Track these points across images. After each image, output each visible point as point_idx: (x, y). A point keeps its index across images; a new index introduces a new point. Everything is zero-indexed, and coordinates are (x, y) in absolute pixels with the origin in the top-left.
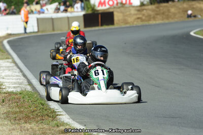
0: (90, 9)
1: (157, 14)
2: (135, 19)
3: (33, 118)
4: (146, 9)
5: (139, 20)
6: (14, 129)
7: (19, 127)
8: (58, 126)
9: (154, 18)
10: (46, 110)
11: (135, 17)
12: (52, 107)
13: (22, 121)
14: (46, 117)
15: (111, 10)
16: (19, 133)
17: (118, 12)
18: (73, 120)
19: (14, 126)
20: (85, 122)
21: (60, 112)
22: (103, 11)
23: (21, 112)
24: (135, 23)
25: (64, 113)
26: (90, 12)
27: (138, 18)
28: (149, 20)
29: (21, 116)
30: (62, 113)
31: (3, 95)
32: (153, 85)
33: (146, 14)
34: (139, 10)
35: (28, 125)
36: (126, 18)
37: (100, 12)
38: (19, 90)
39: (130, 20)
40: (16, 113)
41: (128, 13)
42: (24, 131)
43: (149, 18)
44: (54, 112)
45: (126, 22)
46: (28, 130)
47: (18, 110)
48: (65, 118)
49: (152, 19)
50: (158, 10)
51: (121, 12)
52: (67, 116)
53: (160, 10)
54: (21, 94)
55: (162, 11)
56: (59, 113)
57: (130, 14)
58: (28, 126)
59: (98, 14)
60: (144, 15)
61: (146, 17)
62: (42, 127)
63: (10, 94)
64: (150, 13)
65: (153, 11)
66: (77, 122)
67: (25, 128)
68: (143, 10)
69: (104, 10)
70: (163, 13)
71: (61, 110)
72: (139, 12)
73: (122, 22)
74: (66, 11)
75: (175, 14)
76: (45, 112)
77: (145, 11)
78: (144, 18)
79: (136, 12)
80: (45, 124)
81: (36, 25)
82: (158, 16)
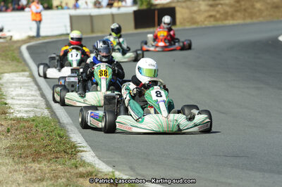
0: (145, 4)
1: (237, 11)
2: (207, 17)
3: (45, 155)
4: (221, 4)
5: (212, 19)
6: (16, 171)
7: (24, 167)
8: (76, 167)
9: (233, 16)
10: (64, 144)
11: (207, 14)
12: (73, 140)
13: (30, 159)
14: (63, 154)
15: (173, 5)
16: (21, 177)
17: (183, 7)
18: (99, 159)
19: (16, 167)
20: (115, 161)
21: (83, 147)
22: (162, 6)
23: (30, 146)
24: (206, 23)
25: (88, 148)
26: (144, 7)
27: (211, 16)
28: (226, 19)
29: (29, 151)
30: (85, 149)
31: (10, 122)
32: (217, 111)
33: (222, 11)
34: (211, 6)
35: (36, 164)
36: (194, 15)
37: (159, 7)
38: (31, 115)
39: (199, 18)
40: (22, 147)
41: (196, 9)
42: (29, 174)
43: (226, 16)
44: (74, 147)
45: (193, 21)
46: (35, 172)
47: (26, 143)
48: (89, 156)
49: (229, 18)
50: (238, 5)
51: (188, 8)
52: (92, 153)
53: (241, 5)
54: (33, 120)
55: (243, 7)
56: (82, 149)
57: (200, 11)
58: (36, 166)
59: (154, 10)
60: (218, 12)
61: (221, 14)
62: (54, 168)
63: (19, 120)
64: (227, 9)
65: (231, 6)
66: (104, 162)
67: (32, 169)
68: (217, 5)
69: (163, 4)
70: (245, 10)
71: (85, 144)
72: (212, 9)
73: (188, 22)
74: (110, 5)
75: (261, 11)
76: (63, 148)
77: (220, 6)
78: (218, 16)
79: (207, 8)
80: (60, 164)
81: (68, 24)
82: (239, 14)
